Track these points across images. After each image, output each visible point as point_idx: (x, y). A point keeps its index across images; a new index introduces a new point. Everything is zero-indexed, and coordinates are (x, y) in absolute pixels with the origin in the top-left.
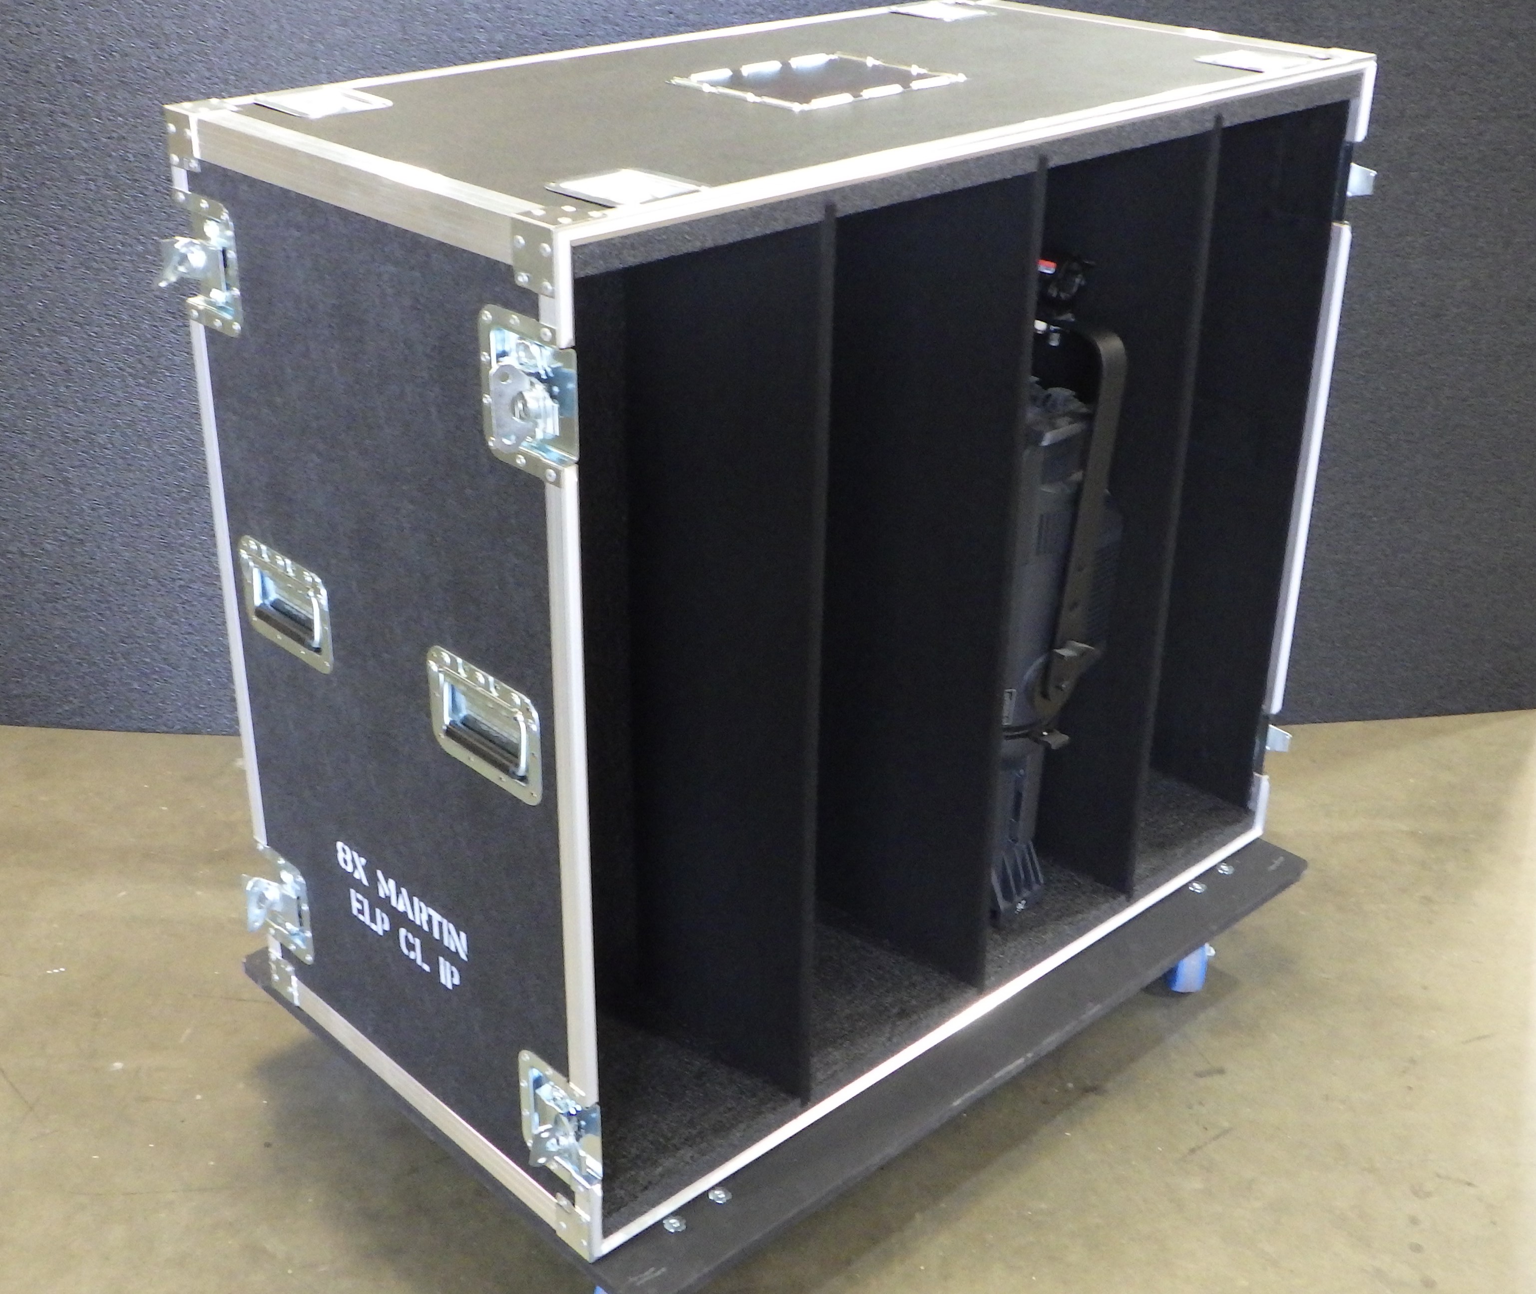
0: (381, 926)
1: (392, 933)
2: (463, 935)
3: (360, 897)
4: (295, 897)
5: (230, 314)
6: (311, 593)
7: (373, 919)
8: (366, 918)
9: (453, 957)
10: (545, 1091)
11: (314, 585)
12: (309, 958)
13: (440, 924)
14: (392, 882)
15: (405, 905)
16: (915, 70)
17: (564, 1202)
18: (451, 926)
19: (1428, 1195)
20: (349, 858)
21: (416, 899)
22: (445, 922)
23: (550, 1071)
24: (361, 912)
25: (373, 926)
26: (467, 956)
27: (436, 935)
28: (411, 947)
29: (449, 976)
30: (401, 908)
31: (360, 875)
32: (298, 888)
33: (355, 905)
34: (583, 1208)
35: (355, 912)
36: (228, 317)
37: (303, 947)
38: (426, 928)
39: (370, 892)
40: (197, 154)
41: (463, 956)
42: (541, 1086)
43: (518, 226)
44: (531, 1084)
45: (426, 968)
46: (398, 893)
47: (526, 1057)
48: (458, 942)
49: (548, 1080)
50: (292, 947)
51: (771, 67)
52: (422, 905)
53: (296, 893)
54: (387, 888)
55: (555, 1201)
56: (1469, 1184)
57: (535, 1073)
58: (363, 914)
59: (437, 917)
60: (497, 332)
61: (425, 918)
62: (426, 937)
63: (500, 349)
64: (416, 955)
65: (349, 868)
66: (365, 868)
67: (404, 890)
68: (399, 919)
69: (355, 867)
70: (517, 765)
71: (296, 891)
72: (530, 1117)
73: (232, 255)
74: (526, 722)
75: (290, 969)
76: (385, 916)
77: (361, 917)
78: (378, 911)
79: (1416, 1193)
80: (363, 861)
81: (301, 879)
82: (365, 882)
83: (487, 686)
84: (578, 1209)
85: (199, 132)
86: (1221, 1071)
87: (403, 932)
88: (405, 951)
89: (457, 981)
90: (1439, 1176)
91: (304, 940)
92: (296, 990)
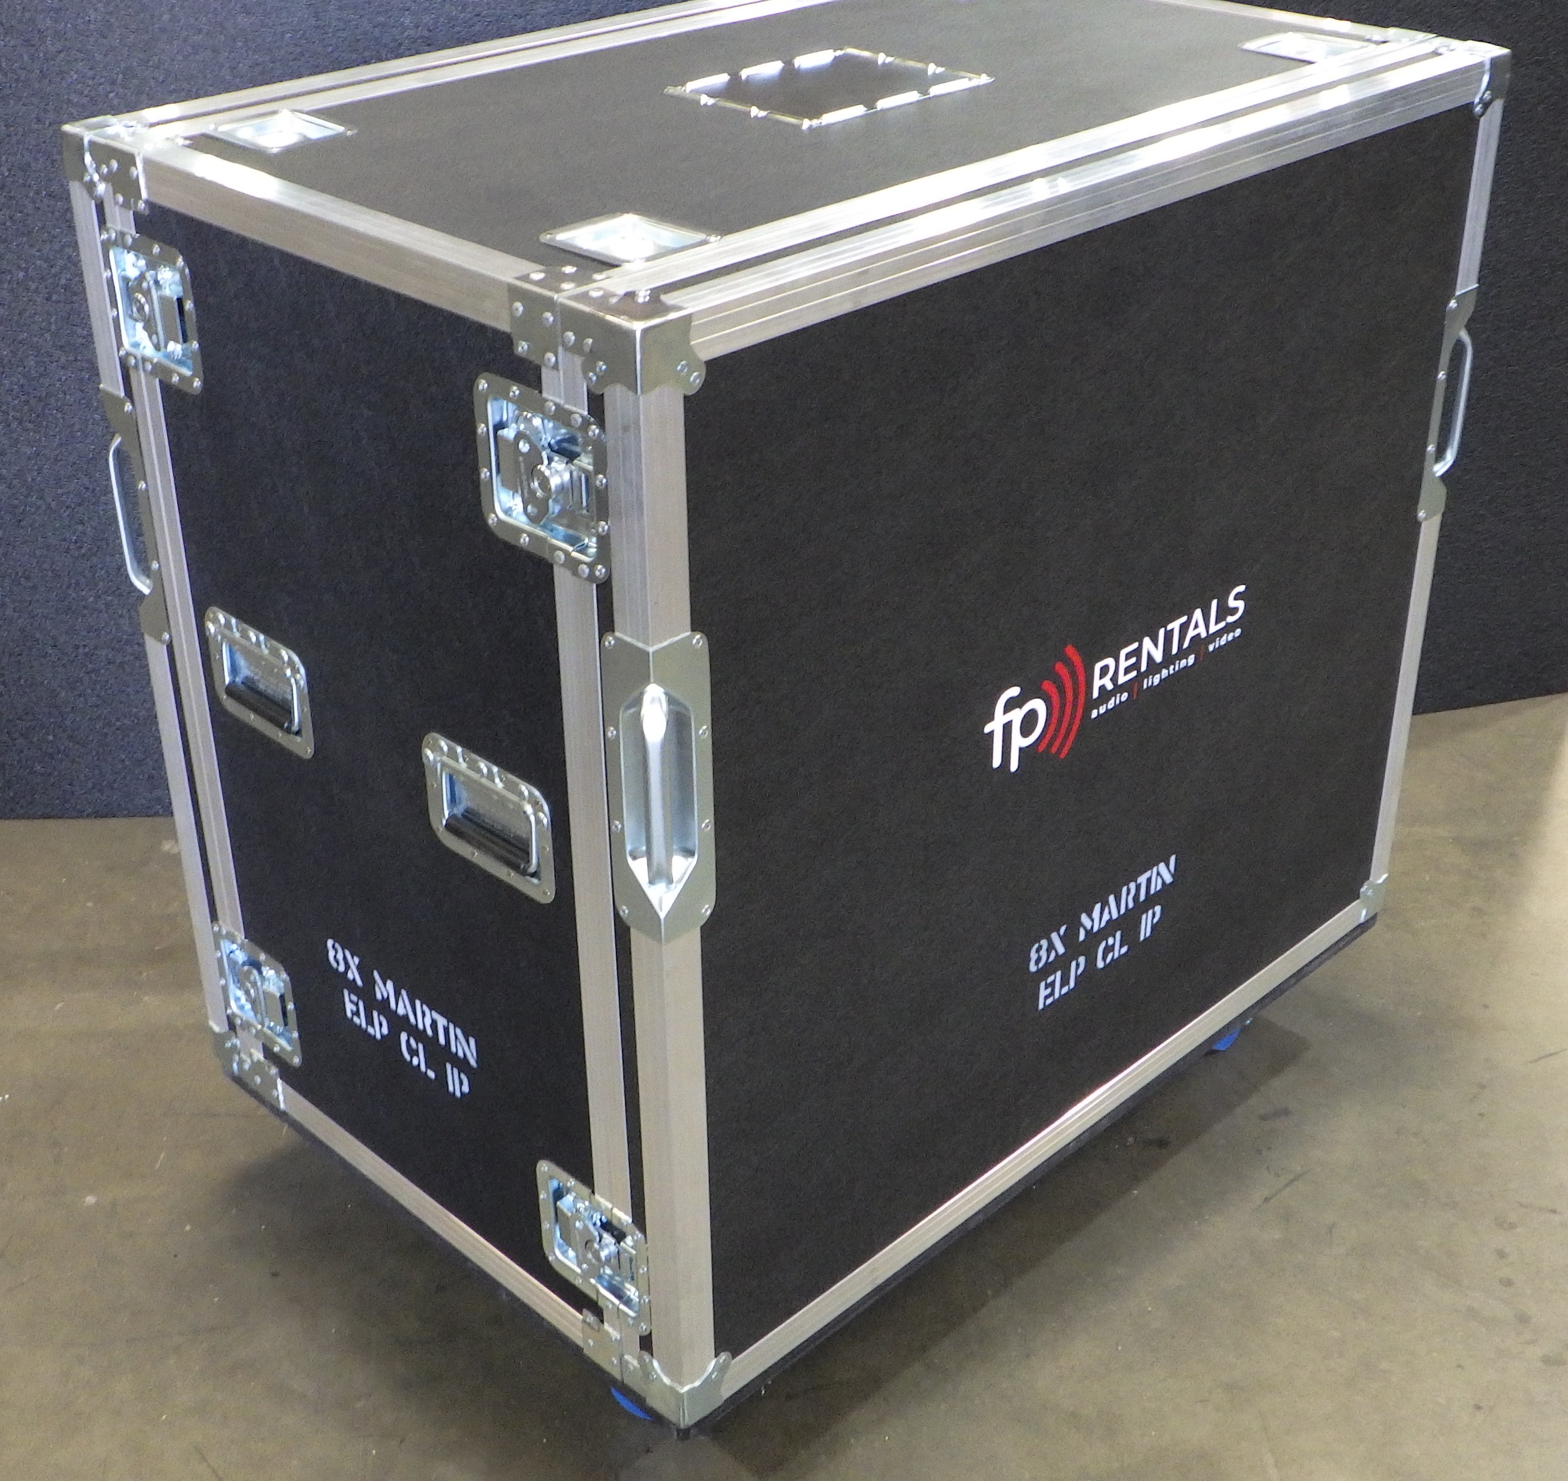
0: (379, 1029)
1: (393, 1037)
2: (472, 1041)
3: (354, 998)
4: (278, 995)
5: (188, 368)
6: (288, 672)
7: (370, 1021)
8: (361, 1021)
9: (461, 1064)
10: (567, 1203)
11: (291, 663)
12: (296, 1061)
13: (446, 1030)
14: (390, 984)
15: (405, 1007)
16: (932, 69)
17: (591, 1318)
18: (459, 1031)
19: (1512, 1226)
20: (340, 956)
21: (418, 1003)
22: (451, 1027)
23: (571, 1182)
24: (357, 1013)
25: (370, 1030)
26: (477, 1062)
27: (442, 1040)
28: (413, 1053)
29: (457, 1084)
30: (401, 1011)
31: (353, 974)
32: (282, 985)
33: (349, 1007)
34: (612, 1326)
35: (349, 1014)
36: (187, 372)
37: (289, 1048)
38: (429, 1032)
39: (366, 993)
40: (144, 195)
41: (473, 1062)
42: (563, 1197)
43: (515, 293)
44: (551, 1196)
45: (431, 1074)
46: (397, 995)
47: (544, 1167)
48: (466, 1048)
49: (568, 1191)
50: (276, 1049)
51: (771, 69)
52: (425, 1007)
53: (279, 992)
54: (385, 989)
55: (581, 1317)
56: (1554, 1211)
57: (554, 1184)
58: (359, 1017)
59: (442, 1022)
60: (495, 403)
61: (428, 1021)
62: (430, 1043)
63: (497, 419)
64: (419, 1061)
65: (342, 968)
66: (359, 968)
67: (404, 992)
68: (399, 1024)
69: (347, 967)
70: (528, 861)
71: (279, 988)
72: (552, 1232)
73: (189, 305)
74: (535, 814)
75: (274, 1071)
76: (382, 1018)
77: (356, 1019)
78: (375, 1014)
79: (1500, 1225)
80: (357, 960)
81: (284, 976)
82: (359, 983)
83: (490, 776)
84: (606, 1326)
85: (145, 170)
86: (1286, 1112)
87: (404, 1036)
88: (407, 1057)
89: (466, 1089)
90: (1521, 1205)
91: (290, 1041)
92: (282, 1093)
